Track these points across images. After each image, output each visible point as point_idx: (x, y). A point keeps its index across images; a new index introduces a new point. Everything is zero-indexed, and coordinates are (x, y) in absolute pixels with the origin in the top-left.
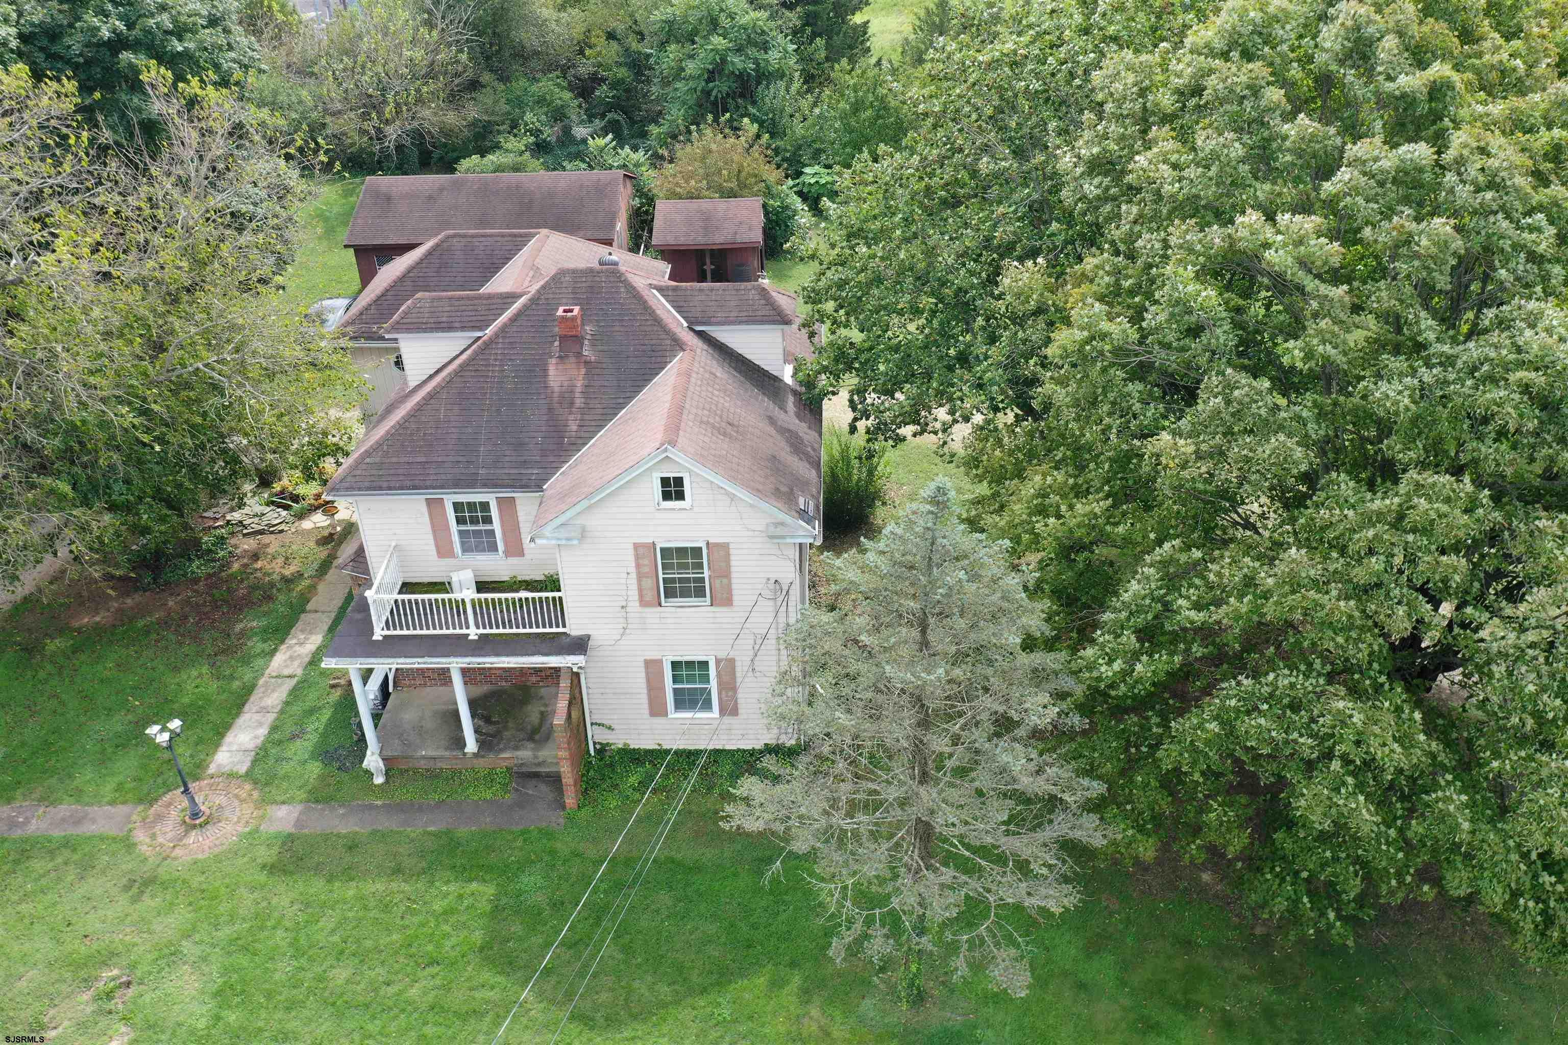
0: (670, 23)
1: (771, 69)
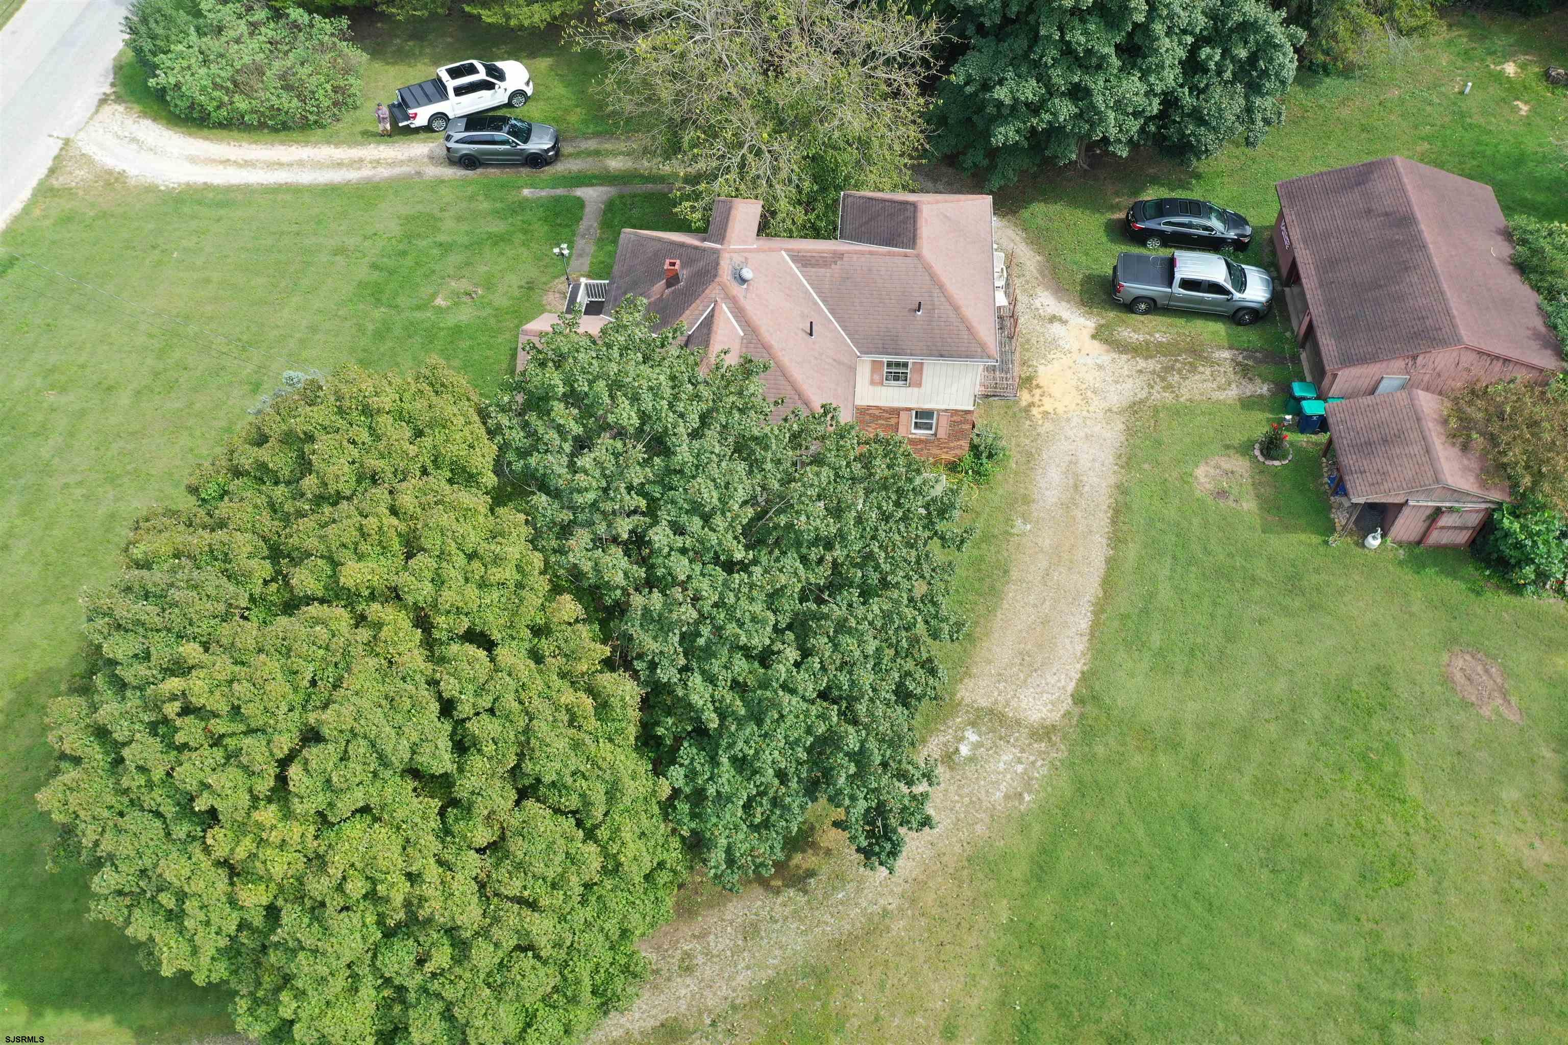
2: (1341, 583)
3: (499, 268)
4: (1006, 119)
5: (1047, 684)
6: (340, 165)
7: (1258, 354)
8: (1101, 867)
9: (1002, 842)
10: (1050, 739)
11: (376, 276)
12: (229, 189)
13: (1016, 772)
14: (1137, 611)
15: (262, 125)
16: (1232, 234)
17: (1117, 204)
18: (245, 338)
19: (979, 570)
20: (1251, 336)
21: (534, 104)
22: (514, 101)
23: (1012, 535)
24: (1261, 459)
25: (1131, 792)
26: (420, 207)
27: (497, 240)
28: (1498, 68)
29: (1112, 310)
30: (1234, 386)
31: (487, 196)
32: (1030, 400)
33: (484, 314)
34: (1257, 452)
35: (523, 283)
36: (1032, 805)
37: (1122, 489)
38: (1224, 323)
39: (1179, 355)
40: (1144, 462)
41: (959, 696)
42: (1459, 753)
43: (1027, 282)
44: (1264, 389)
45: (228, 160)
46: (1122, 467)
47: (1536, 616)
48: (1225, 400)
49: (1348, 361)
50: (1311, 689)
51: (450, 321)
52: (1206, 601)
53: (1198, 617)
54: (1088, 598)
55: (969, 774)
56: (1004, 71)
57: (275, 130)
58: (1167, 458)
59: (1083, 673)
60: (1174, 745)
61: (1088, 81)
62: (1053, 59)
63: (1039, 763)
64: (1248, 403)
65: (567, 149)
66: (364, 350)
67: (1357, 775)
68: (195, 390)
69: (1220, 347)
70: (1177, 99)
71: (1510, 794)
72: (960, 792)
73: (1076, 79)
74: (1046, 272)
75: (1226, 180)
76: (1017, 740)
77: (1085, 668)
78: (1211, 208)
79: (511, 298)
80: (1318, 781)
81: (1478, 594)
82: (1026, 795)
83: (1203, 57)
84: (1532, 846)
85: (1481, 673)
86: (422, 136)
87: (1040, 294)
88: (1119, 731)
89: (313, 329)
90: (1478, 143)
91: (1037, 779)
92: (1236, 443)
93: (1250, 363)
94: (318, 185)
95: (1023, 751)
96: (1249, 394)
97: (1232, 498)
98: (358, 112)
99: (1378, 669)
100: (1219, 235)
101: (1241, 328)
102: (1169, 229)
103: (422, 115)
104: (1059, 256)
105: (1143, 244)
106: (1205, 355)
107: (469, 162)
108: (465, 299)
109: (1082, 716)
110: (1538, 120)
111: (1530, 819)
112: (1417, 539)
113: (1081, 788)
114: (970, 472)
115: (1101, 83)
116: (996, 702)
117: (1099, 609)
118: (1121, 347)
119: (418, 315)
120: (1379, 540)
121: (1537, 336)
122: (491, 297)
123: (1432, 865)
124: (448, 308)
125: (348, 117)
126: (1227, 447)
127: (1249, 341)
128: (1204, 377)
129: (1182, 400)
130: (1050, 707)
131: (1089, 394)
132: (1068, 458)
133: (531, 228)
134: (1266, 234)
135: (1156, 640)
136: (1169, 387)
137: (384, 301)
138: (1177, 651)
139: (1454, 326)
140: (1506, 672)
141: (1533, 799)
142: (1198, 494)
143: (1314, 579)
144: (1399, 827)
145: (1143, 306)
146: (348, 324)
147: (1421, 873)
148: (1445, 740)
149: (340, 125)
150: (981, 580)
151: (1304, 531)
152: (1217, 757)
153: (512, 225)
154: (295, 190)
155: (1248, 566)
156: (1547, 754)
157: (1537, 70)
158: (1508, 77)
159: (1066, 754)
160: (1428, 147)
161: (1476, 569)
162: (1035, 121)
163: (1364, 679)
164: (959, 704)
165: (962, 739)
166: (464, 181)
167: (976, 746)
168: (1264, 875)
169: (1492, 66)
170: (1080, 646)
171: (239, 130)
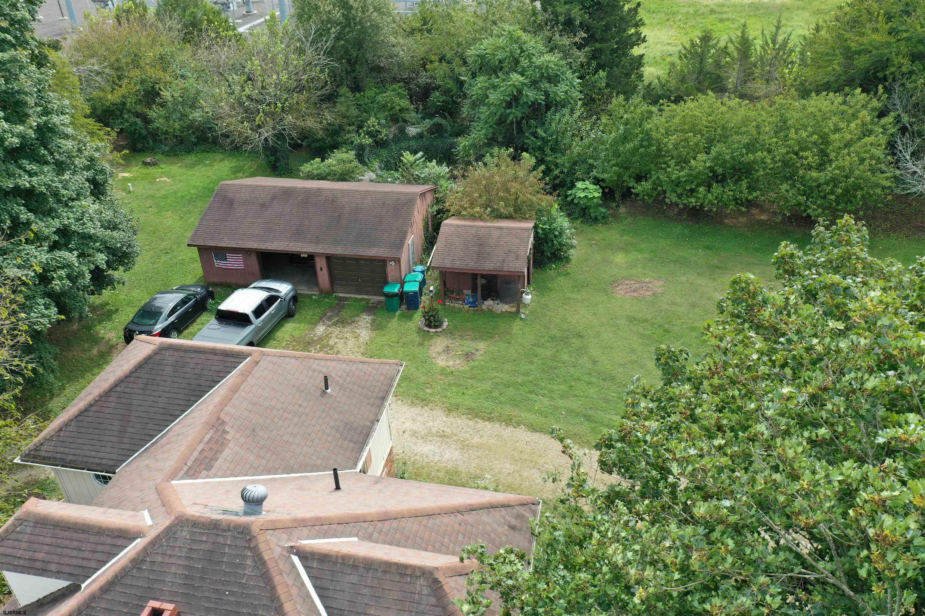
0: (481, 57)
1: (558, 99)
7: (329, 314)
20: (307, 314)
24: (440, 330)
30: (357, 331)
34: (432, 330)
38: (288, 322)
40: (424, 391)
44: (366, 318)
46: (426, 405)
48: (370, 337)
64: (378, 327)
69: (312, 330)
81: (568, 274)
85: (628, 286)
90: (182, 197)
92: (418, 339)
93: (336, 319)
96: (368, 325)
97: (473, 352)
100: (201, 295)
102: (174, 318)
106: (315, 338)
110: (180, 178)
126: (421, 345)
127: (313, 316)
142: (466, 368)
151: (510, 326)
158: (132, 177)
161: (550, 270)
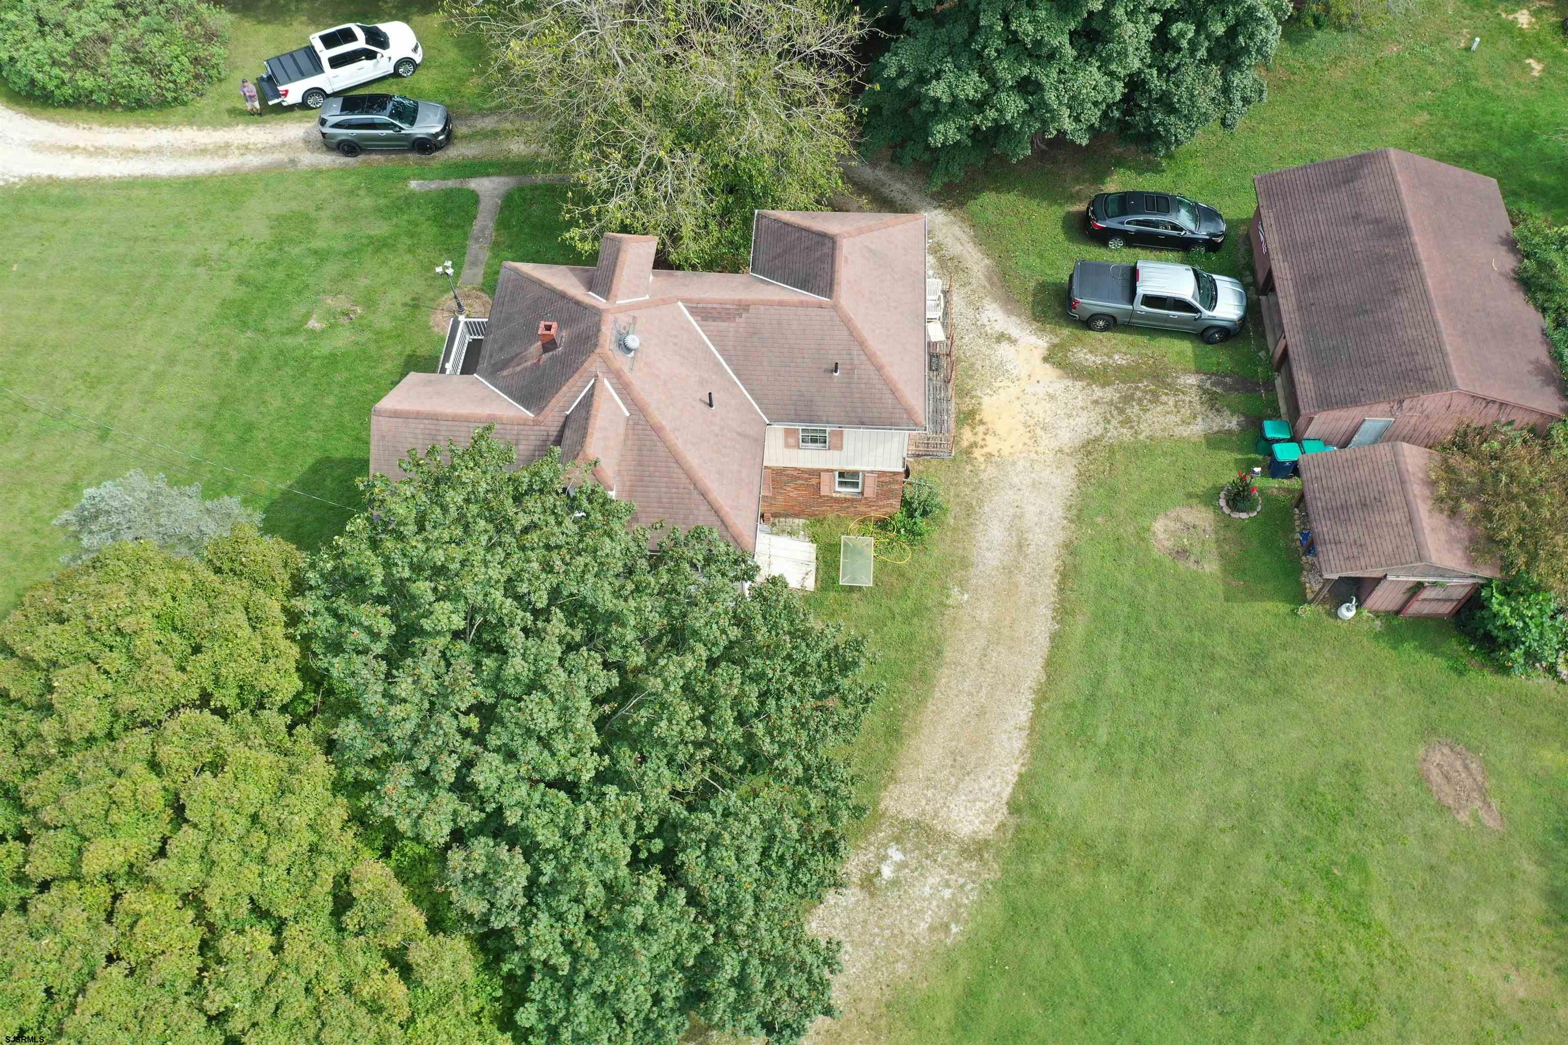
2: (1310, 661)
3: (382, 281)
4: (946, 115)
5: (981, 789)
6: (203, 151)
7: (1228, 380)
8: (1033, 1011)
9: (925, 984)
10: (982, 856)
11: (241, 292)
12: (78, 184)
13: (942, 898)
14: (1083, 698)
15: (113, 105)
16: (1203, 233)
17: (1078, 192)
18: (93, 371)
19: (910, 651)
20: (1220, 357)
21: (425, 72)
22: (401, 70)
23: (946, 606)
24: (1227, 510)
25: (1069, 919)
26: (293, 205)
27: (381, 245)
28: (1511, 17)
29: (1067, 326)
30: (1199, 419)
31: (369, 190)
32: (972, 440)
33: (362, 339)
34: (1222, 503)
35: (407, 300)
36: (959, 938)
37: (1070, 548)
38: (1192, 342)
39: (1140, 381)
40: (1097, 515)
41: (882, 806)
42: (1432, 868)
43: (974, 291)
44: (1232, 423)
45: (77, 147)
46: (1071, 521)
47: (1522, 699)
48: (1189, 437)
49: (1326, 402)
50: (1272, 792)
51: (325, 348)
52: (1160, 684)
53: (1151, 705)
54: (1029, 683)
55: (891, 901)
56: (941, 61)
57: (129, 109)
58: (1123, 510)
59: (1020, 775)
60: (1119, 863)
61: (1039, 74)
62: (997, 50)
63: (969, 887)
64: (1215, 441)
65: (461, 129)
66: (228, 386)
67: (1319, 896)
68: (35, 437)
69: (1186, 371)
70: (1144, 82)
71: (1485, 917)
72: (881, 923)
73: (1025, 72)
74: (995, 279)
75: (1200, 161)
76: (945, 858)
77: (1023, 770)
78: (1180, 202)
79: (394, 318)
80: (1275, 903)
81: (1461, 673)
82: (953, 926)
83: (1174, 34)
84: (1506, 978)
85: (1460, 769)
86: (298, 114)
87: (988, 307)
88: (1058, 846)
89: (171, 360)
90: (1484, 113)
91: (966, 906)
92: (1199, 490)
93: (1219, 390)
94: (179, 178)
95: (951, 872)
96: (1216, 429)
97: (1192, 558)
98: (224, 85)
99: (1346, 766)
100: (1189, 234)
101: (1210, 347)
102: (1132, 228)
103: (294, 91)
104: (1010, 258)
105: (1105, 244)
106: (1169, 380)
107: (349, 148)
108: (344, 321)
109: (1018, 829)
110: (1551, 82)
111: (1505, 945)
112: (1396, 608)
113: (1014, 914)
114: (902, 531)
115: (1054, 75)
116: (923, 813)
117: (1041, 696)
118: (1075, 372)
119: (289, 341)
120: (1354, 612)
121: (1540, 369)
122: (371, 317)
123: (1396, 1002)
124: (323, 331)
125: (212, 92)
126: (1189, 496)
127: (1219, 364)
128: (1167, 408)
129: (1141, 437)
130: (983, 817)
131: (1039, 431)
132: (1012, 511)
133: (419, 230)
134: (1243, 229)
135: (1103, 735)
136: (1127, 422)
137: (251, 323)
138: (1126, 747)
139: (1447, 366)
140: (1488, 769)
141: (1510, 922)
142: (1156, 554)
143: (1281, 656)
144: (1362, 957)
145: (1101, 323)
146: (209, 353)
147: (1384, 1012)
148: (1417, 852)
149: (203, 102)
150: (912, 662)
151: (1271, 598)
152: (1165, 877)
153: (396, 226)
154: (152, 184)
155: (1208, 642)
156: (1529, 867)
157: (1554, 19)
158: (1520, 29)
159: (999, 874)
160: (1428, 117)
161: (1460, 644)
162: (978, 119)
163: (1332, 778)
164: (882, 815)
165: (884, 858)
166: (345, 171)
167: (902, 866)
168: (1212, 1018)
169: (1504, 15)
170: (1019, 743)
171: (89, 110)
